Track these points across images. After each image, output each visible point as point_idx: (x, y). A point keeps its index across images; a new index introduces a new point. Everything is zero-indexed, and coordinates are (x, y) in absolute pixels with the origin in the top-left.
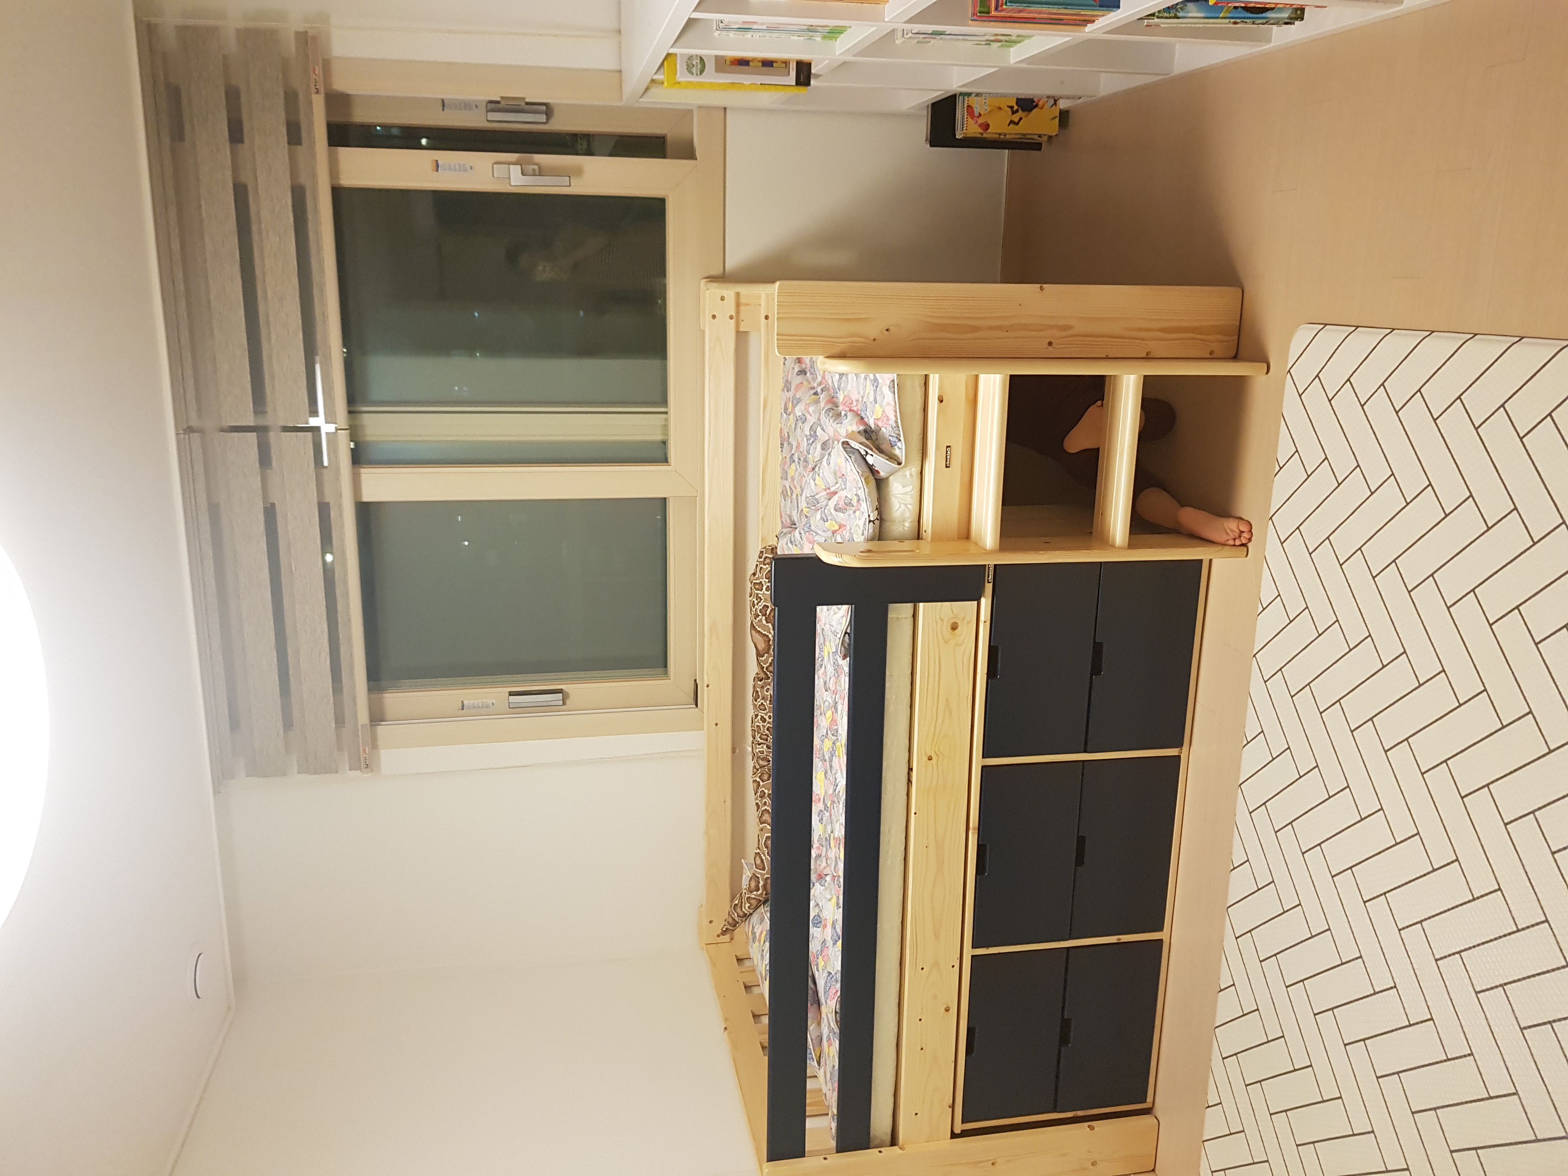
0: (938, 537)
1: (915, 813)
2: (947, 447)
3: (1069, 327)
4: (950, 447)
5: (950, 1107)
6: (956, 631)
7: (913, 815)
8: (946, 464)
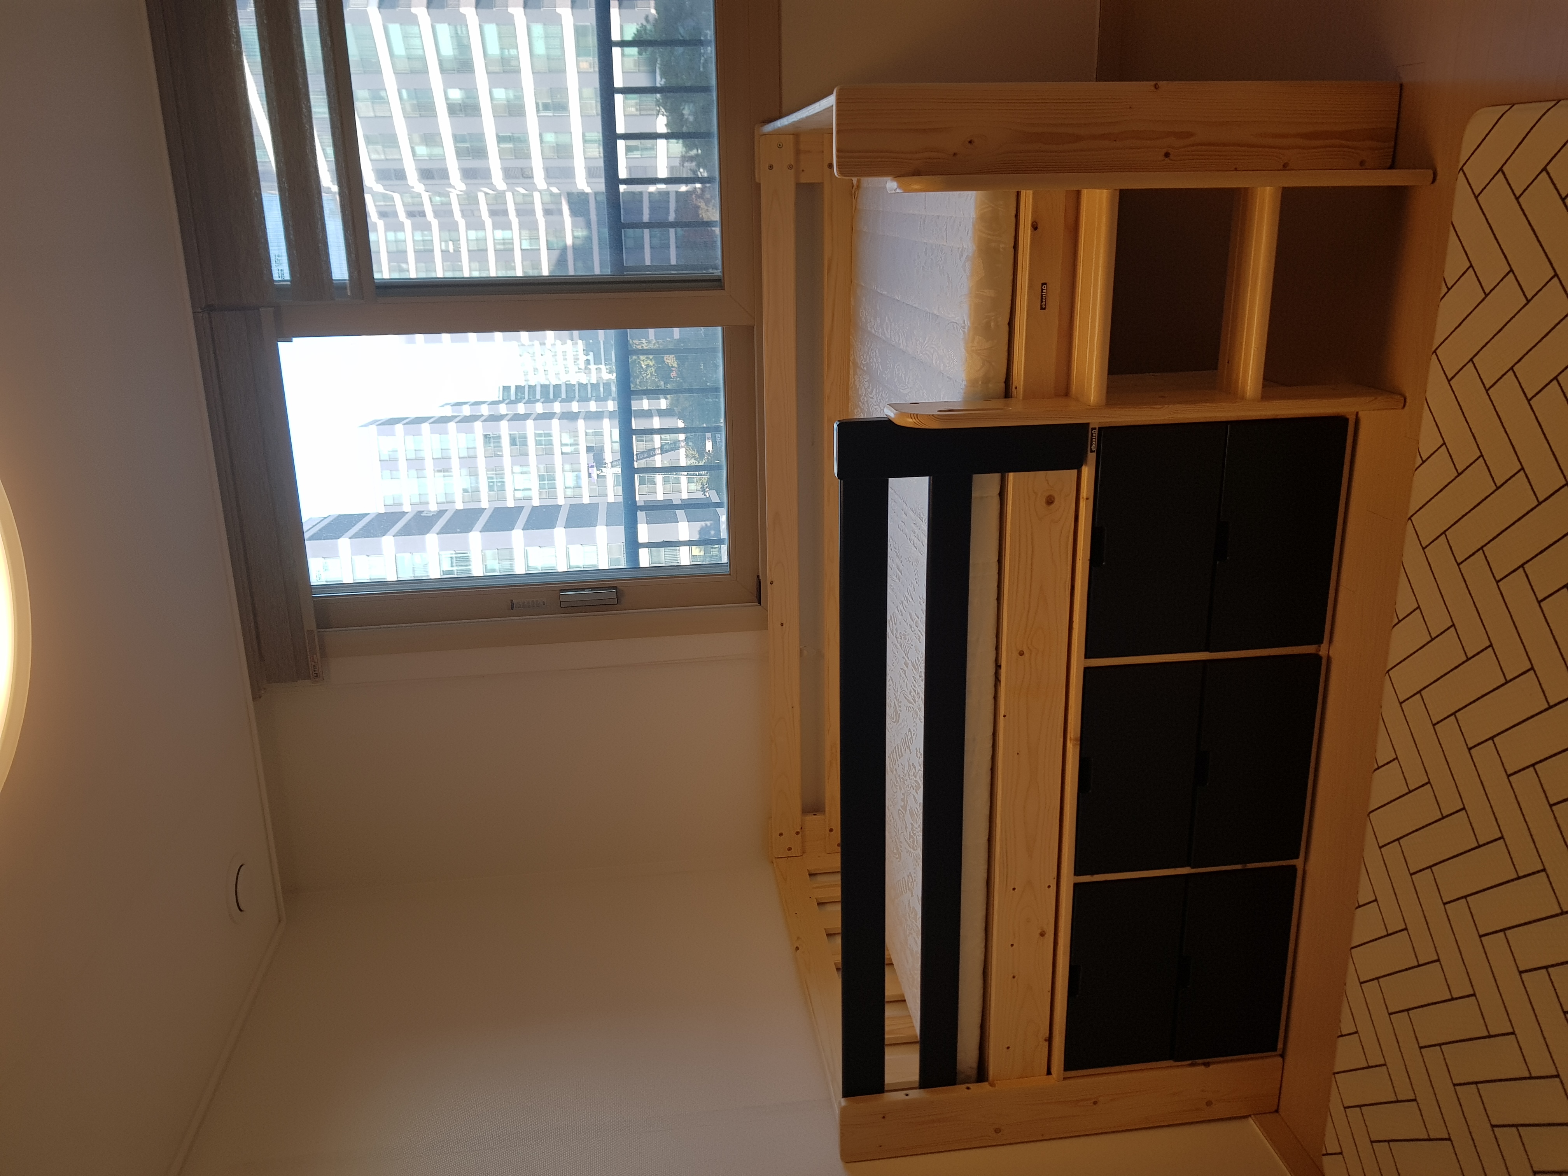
0: (1031, 395)
1: (1004, 716)
2: (1043, 284)
3: (1190, 135)
4: (1045, 284)
5: (1046, 1040)
6: (1053, 505)
7: (1002, 717)
8: (1041, 306)
